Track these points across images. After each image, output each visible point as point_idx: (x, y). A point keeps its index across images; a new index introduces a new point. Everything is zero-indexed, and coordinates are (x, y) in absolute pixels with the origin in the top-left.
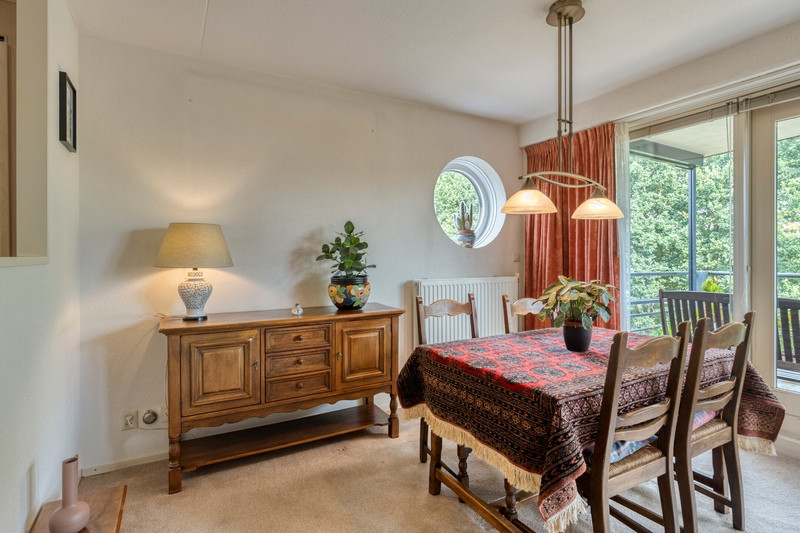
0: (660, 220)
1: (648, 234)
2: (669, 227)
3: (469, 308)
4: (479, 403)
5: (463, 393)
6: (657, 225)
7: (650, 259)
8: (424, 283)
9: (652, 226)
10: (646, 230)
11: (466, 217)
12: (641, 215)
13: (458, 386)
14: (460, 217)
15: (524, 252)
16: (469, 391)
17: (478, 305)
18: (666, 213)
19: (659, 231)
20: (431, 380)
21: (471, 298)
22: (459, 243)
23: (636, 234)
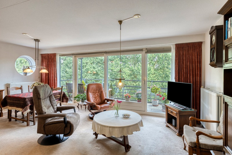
0: (94, 65)
1: (91, 69)
2: (96, 67)
3: (21, 88)
4: (16, 102)
5: (14, 101)
6: (93, 67)
7: (91, 75)
8: (11, 84)
9: (92, 67)
10: (91, 68)
11: (25, 68)
12: (90, 64)
13: (13, 100)
14: (23, 69)
15: (40, 76)
16: (15, 101)
17: (23, 88)
18: (95, 64)
19: (94, 68)
20: (9, 101)
21: (21, 86)
22: (23, 75)
23: (88, 69)
